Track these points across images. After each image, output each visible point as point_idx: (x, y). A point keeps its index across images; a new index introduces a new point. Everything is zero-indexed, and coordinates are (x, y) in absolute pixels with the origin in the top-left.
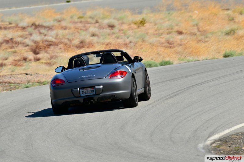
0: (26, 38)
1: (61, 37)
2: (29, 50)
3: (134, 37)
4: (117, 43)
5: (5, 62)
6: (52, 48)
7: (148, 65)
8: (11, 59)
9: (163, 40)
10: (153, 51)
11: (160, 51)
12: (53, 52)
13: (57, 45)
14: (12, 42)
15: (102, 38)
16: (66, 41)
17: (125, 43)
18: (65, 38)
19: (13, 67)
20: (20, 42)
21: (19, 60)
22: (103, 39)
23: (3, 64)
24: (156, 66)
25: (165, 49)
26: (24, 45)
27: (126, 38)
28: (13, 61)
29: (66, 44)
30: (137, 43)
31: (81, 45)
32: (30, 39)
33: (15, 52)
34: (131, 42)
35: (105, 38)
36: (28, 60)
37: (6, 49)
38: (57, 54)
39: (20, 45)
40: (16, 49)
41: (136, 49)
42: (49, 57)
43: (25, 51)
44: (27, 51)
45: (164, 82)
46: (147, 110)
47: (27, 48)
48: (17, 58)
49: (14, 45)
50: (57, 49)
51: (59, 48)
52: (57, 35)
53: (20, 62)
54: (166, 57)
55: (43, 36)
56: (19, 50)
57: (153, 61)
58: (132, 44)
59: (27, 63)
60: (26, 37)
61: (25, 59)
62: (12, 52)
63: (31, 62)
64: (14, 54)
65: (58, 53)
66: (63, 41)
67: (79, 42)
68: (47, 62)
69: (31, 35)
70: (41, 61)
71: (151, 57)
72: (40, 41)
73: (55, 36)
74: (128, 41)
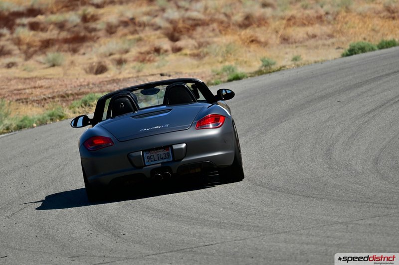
0: (156, 16)
1: (213, 11)
2: (162, 36)
3: (333, 5)
4: (305, 15)
5: (125, 56)
6: (199, 29)
7: (359, 49)
8: (134, 52)
9: (380, 7)
10: (366, 25)
11: (377, 25)
12: (203, 37)
13: (208, 25)
14: (134, 24)
15: (279, 9)
16: (222, 17)
17: (319, 15)
18: (220, 13)
19: (139, 64)
20: (146, 23)
21: (148, 53)
22: (283, 11)
23: (123, 60)
24: (373, 49)
25: (386, 22)
26: (154, 27)
27: (319, 7)
28: (137, 55)
29: (222, 22)
30: (338, 13)
31: (247, 22)
32: (162, 18)
33: (140, 40)
34: (327, 13)
35: (285, 9)
36: (162, 51)
37: (125, 35)
38: (208, 40)
39: (147, 28)
40: (142, 35)
41: (338, 24)
42: (196, 44)
43: (156, 37)
44: (159, 38)
45: (388, 75)
46: (366, 122)
47: (158, 32)
48: (144, 49)
49: (138, 28)
50: (207, 31)
51: (211, 29)
52: (206, 8)
53: (150, 55)
54: (387, 34)
55: (183, 12)
56: (146, 36)
57: (367, 41)
58: (330, 17)
59: (161, 57)
60: (155, 14)
61: (157, 50)
62: (135, 39)
63: (167, 55)
64: (139, 42)
65: (210, 37)
66: (216, 17)
67: (244, 18)
68: (194, 53)
69: (163, 10)
70: (184, 52)
71: (363, 36)
72: (179, 19)
73: (202, 10)
74: (322, 12)
